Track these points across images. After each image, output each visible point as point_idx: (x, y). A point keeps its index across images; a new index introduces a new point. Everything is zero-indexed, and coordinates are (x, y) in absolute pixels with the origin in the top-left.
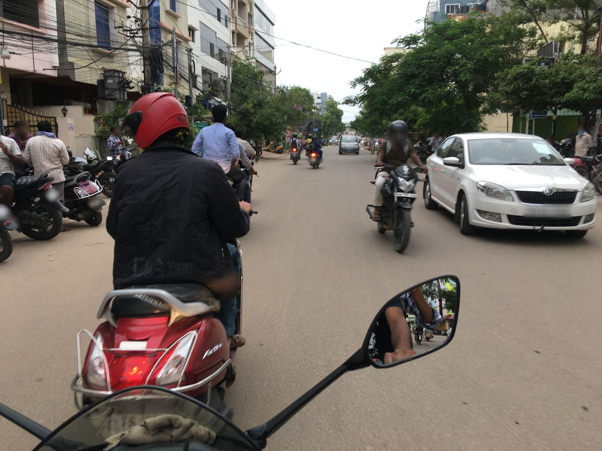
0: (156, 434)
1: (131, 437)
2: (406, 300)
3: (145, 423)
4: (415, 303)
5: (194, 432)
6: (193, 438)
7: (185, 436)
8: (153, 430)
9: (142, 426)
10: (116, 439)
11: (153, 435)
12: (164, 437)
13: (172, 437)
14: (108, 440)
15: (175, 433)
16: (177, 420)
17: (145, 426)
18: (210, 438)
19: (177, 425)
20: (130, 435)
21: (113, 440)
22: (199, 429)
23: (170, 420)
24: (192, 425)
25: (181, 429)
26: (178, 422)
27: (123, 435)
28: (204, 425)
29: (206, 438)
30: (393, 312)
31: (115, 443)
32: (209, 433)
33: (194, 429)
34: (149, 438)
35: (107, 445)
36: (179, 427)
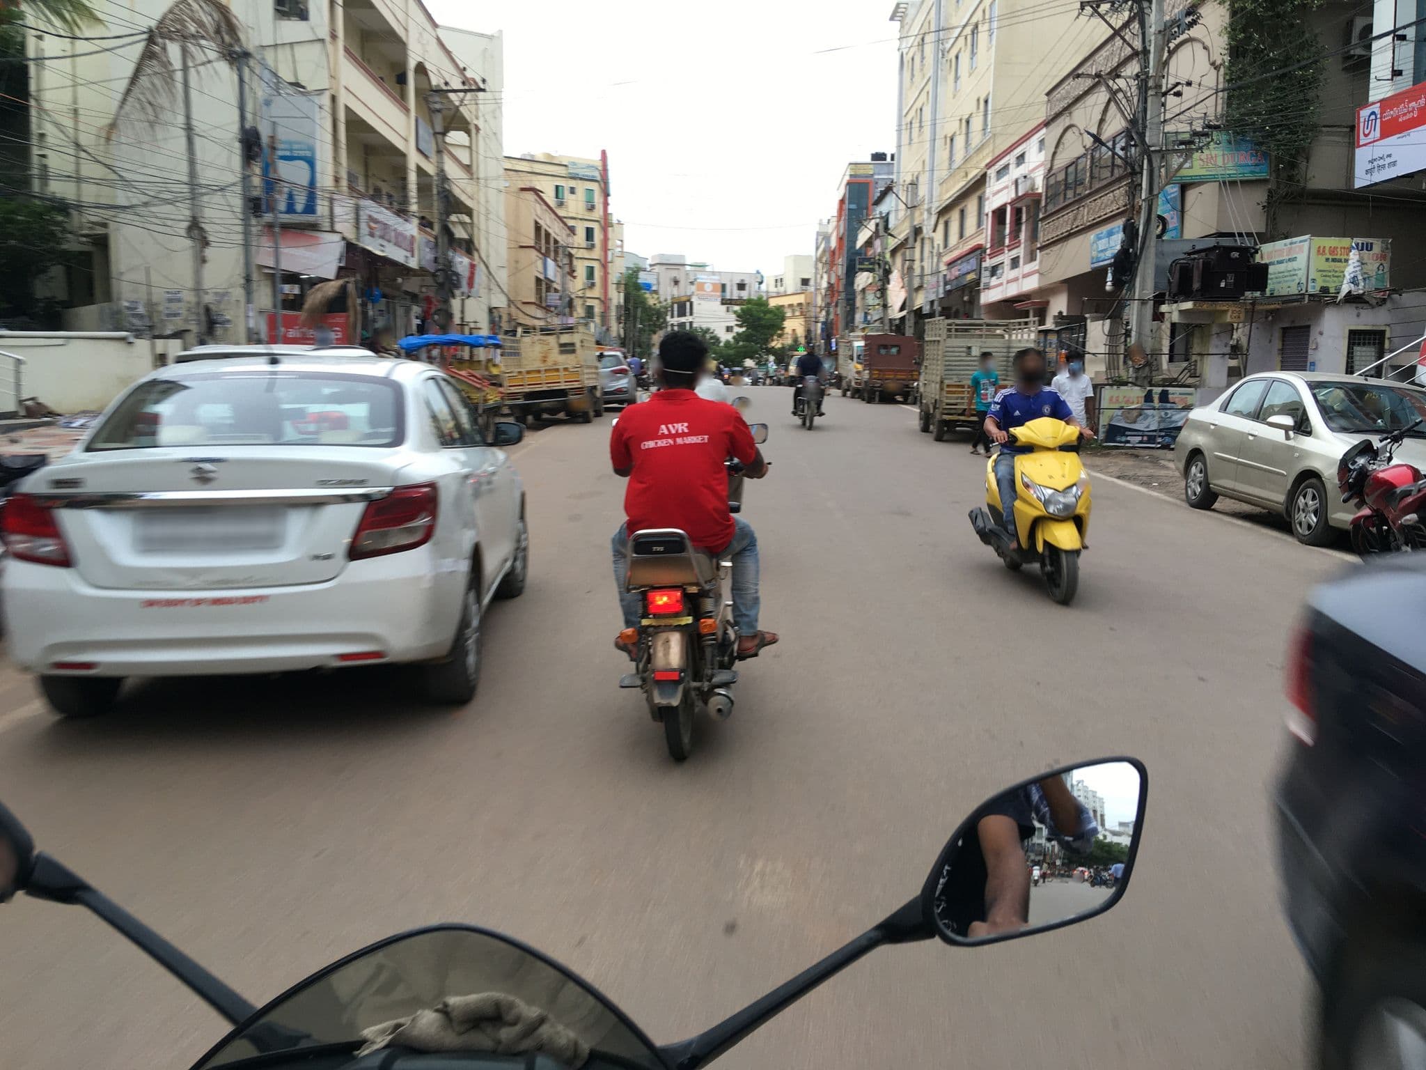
0: (467, 1030)
1: (415, 1032)
3: (446, 1005)
5: (545, 1036)
6: (540, 1048)
7: (527, 1044)
8: (463, 1022)
9: (437, 1011)
10: (383, 1032)
11: (460, 1034)
12: (482, 1039)
13: (499, 1042)
14: (368, 1032)
15: (506, 1034)
16: (511, 1006)
17: (445, 1011)
18: (576, 1055)
19: (509, 1017)
20: (414, 1027)
21: (376, 1034)
22: (558, 1033)
23: (497, 1005)
24: (542, 1021)
25: (518, 1028)
26: (514, 1012)
27: (398, 1026)
28: (567, 1025)
29: (569, 1053)
30: (999, 828)
31: (381, 1042)
32: (576, 1044)
33: (545, 1030)
34: (451, 1039)
35: (361, 1043)
36: (514, 1024)
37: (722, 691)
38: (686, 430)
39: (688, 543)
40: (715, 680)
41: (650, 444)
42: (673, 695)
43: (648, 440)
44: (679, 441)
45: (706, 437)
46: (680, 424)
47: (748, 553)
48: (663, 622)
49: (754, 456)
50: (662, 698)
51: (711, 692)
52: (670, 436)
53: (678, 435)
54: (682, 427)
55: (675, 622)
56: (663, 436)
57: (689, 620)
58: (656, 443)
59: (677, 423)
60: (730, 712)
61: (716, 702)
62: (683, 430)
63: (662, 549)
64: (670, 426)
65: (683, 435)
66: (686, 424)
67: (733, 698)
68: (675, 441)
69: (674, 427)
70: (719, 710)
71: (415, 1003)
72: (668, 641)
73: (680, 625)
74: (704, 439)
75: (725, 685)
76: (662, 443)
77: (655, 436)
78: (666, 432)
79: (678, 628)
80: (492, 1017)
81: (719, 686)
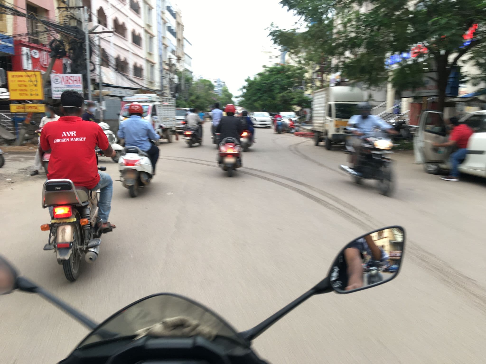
0: (172, 330)
2: (362, 244)
4: (369, 247)
5: (199, 330)
6: (198, 334)
7: (193, 333)
8: (170, 327)
9: (162, 324)
10: (144, 331)
11: (170, 331)
13: (184, 333)
14: (138, 332)
15: (186, 330)
17: (164, 323)
18: (210, 336)
19: (186, 325)
21: (141, 332)
22: (204, 329)
23: (182, 321)
24: (198, 325)
25: (189, 328)
26: (188, 323)
27: (148, 329)
28: (207, 326)
29: (208, 336)
30: (352, 252)
31: (143, 335)
32: (211, 332)
35: (136, 336)
36: (188, 326)
37: (92, 250)
38: (75, 135)
39: (73, 186)
40: (89, 245)
41: (58, 141)
42: (66, 254)
43: (57, 139)
44: (72, 140)
45: (85, 138)
46: (72, 132)
47: (108, 188)
48: (62, 221)
49: (108, 146)
50: (61, 256)
51: (87, 250)
52: (67, 137)
53: (71, 137)
54: (73, 133)
55: (68, 221)
56: (64, 137)
57: (75, 220)
58: (61, 140)
59: (71, 131)
60: (96, 258)
61: (89, 255)
62: (73, 135)
63: (60, 188)
64: (67, 133)
65: (74, 137)
66: (75, 132)
67: (98, 252)
68: (70, 140)
69: (69, 133)
70: (91, 259)
71: (154, 321)
72: (64, 230)
73: (70, 222)
74: (84, 139)
75: (94, 246)
76: (63, 140)
77: (60, 137)
78: (65, 135)
79: (69, 224)
80: (180, 325)
81: (92, 247)
